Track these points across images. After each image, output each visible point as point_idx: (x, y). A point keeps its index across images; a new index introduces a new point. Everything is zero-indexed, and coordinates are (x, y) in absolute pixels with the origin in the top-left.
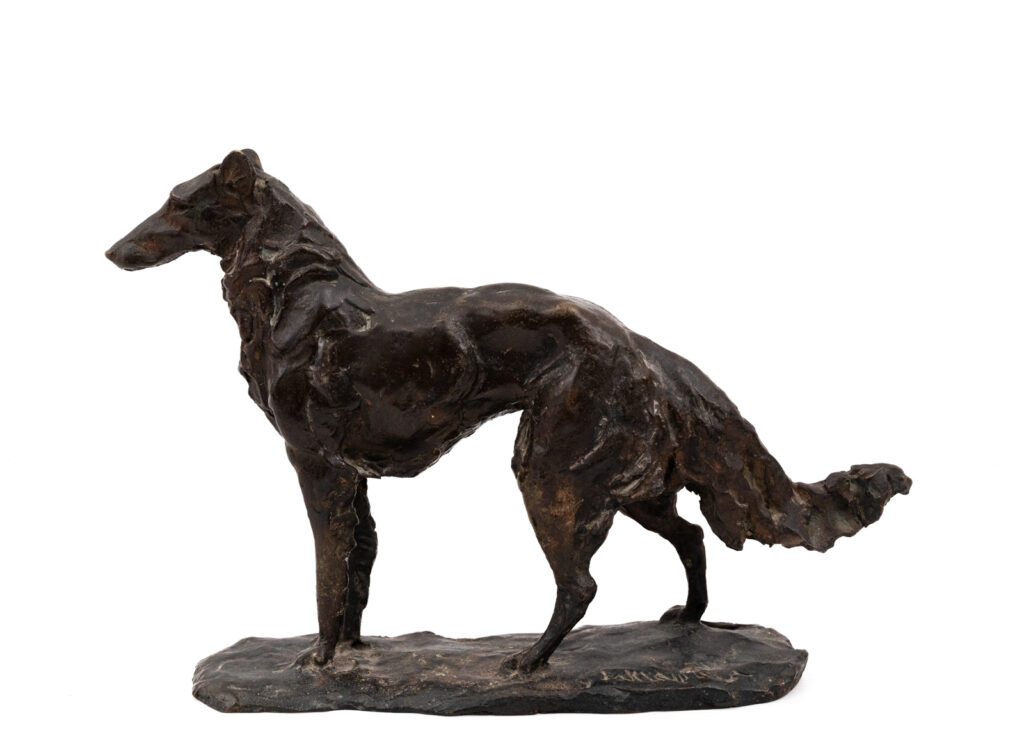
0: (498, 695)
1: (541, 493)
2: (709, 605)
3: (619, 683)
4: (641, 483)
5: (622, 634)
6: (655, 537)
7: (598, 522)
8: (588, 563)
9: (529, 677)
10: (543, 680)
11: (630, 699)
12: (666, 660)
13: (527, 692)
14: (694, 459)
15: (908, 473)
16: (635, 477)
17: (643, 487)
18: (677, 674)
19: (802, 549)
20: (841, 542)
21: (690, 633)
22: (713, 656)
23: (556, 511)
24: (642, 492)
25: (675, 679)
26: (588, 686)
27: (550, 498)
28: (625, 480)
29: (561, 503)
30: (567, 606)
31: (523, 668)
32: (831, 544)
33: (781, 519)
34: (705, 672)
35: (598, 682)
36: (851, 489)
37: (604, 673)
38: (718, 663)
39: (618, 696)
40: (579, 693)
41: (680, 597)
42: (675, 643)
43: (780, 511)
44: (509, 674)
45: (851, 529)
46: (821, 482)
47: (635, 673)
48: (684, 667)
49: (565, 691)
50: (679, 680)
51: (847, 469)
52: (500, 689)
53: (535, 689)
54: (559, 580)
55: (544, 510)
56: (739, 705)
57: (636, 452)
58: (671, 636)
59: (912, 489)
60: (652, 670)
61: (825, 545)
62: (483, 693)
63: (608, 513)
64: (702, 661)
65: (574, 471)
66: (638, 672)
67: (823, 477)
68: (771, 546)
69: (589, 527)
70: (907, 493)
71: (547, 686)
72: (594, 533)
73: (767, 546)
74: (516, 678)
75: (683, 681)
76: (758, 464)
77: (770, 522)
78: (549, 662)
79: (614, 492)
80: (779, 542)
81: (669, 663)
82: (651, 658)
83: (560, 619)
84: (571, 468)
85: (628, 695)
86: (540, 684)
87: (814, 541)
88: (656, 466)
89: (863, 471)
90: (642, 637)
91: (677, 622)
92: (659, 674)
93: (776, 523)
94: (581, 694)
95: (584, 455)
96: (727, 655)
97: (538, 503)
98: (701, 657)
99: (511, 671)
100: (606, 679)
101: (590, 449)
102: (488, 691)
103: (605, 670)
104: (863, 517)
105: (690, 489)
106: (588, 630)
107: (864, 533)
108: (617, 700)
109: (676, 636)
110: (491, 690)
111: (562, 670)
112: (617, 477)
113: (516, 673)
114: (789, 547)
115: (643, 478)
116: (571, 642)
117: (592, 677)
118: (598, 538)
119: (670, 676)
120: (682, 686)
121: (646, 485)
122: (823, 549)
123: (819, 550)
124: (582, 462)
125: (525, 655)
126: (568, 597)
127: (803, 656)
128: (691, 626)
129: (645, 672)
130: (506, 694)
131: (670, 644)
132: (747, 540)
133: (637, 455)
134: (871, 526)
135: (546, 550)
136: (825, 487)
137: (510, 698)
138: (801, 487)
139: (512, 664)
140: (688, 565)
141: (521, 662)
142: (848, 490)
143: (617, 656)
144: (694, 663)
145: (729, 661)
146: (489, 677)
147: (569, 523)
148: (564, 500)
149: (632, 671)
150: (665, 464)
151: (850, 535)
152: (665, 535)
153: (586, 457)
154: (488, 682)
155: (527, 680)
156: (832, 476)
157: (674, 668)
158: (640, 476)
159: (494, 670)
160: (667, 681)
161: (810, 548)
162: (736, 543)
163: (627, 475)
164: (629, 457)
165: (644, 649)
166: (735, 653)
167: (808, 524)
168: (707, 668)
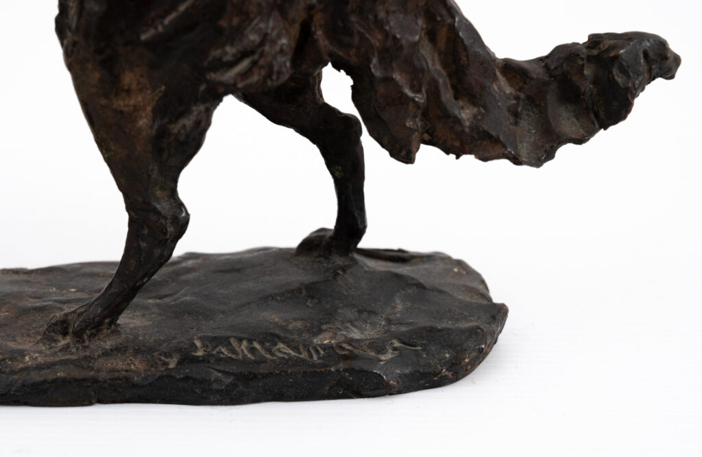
0: (36, 377)
1: (97, 75)
2: (368, 230)
3: (219, 360)
4: (254, 63)
5: (238, 270)
6: (289, 134)
7: (188, 122)
8: (176, 181)
9: (86, 348)
10: (107, 354)
11: (234, 385)
12: (295, 320)
13: (77, 374)
14: (340, 23)
15: (674, 47)
16: (244, 54)
17: (256, 70)
18: (306, 347)
19: (505, 164)
20: (566, 152)
21: (336, 274)
22: (366, 312)
23: (120, 103)
24: (255, 78)
25: (304, 355)
26: (172, 366)
27: (112, 85)
28: (228, 58)
29: (128, 92)
30: (143, 245)
31: (78, 335)
32: (550, 155)
33: (475, 117)
34: (350, 341)
35: (187, 358)
36: (585, 72)
37: (198, 344)
38: (373, 325)
39: (216, 380)
40: (158, 374)
41: (326, 216)
42: (311, 291)
43: (475, 104)
44: (56, 341)
45: (582, 132)
46: (541, 59)
47: (245, 343)
48: (320, 331)
49: (138, 373)
50: (311, 356)
51: (582, 39)
52: (39, 367)
53: (91, 369)
54: (131, 206)
55: (103, 102)
56: (400, 392)
57: (247, 14)
58: (307, 278)
59: (680, 73)
60: (270, 337)
61: (541, 154)
62: (13, 372)
63: (202, 108)
64: (351, 322)
65: (148, 44)
66: (250, 341)
67: (545, 52)
68: (458, 157)
69: (175, 128)
70: (672, 77)
71: (110, 363)
72: (182, 138)
73: (452, 156)
74: (66, 348)
75: (315, 357)
76: (443, 34)
77: (458, 121)
78: (122, 320)
79: (212, 76)
80: (470, 153)
81: (299, 324)
82: (272, 317)
83: (133, 263)
84: (143, 37)
85: (229, 380)
86: (101, 360)
87: (524, 151)
88: (279, 36)
89: (607, 43)
90: (267, 278)
91: (320, 256)
92: (281, 346)
93: (467, 124)
94: (161, 377)
95: (164, 17)
96: (388, 310)
97: (94, 90)
98: (350, 314)
99: (60, 337)
100: (200, 353)
101: (173, 8)
102: (22, 370)
103: (201, 338)
104: (602, 114)
105: (338, 67)
106: (190, 263)
107: (602, 137)
108: (215, 386)
109: (315, 279)
110: (26, 369)
111: (136, 337)
112: (216, 53)
113: (68, 340)
114: (485, 159)
115: (256, 57)
116: (163, 283)
117: (179, 350)
118: (191, 144)
119: (296, 349)
120: (313, 365)
121: (262, 67)
122: (538, 163)
123: (531, 165)
124: (160, 29)
125: (80, 314)
126: (146, 231)
127: (498, 313)
128: (339, 261)
129: (261, 343)
130: (49, 375)
131: (304, 293)
132: (422, 146)
133: (247, 18)
134: (612, 128)
135: (109, 161)
136: (547, 67)
137: (55, 381)
138: (511, 68)
139: (63, 327)
140: (337, 174)
141: (76, 324)
142: (582, 74)
143: (223, 312)
144: (338, 325)
145: (389, 321)
146: (27, 346)
147: (142, 122)
148: (134, 87)
149: (240, 340)
150: (295, 30)
151: (580, 141)
152: (302, 131)
153: (167, 21)
154: (22, 353)
155: (82, 354)
156: (559, 50)
157: (306, 336)
158: (252, 52)
159: (38, 333)
160: (291, 358)
161: (517, 161)
162: (404, 153)
163: (230, 51)
164: (235, 21)
165: (265, 299)
166: (400, 307)
167: (516, 124)
168: (356, 334)
